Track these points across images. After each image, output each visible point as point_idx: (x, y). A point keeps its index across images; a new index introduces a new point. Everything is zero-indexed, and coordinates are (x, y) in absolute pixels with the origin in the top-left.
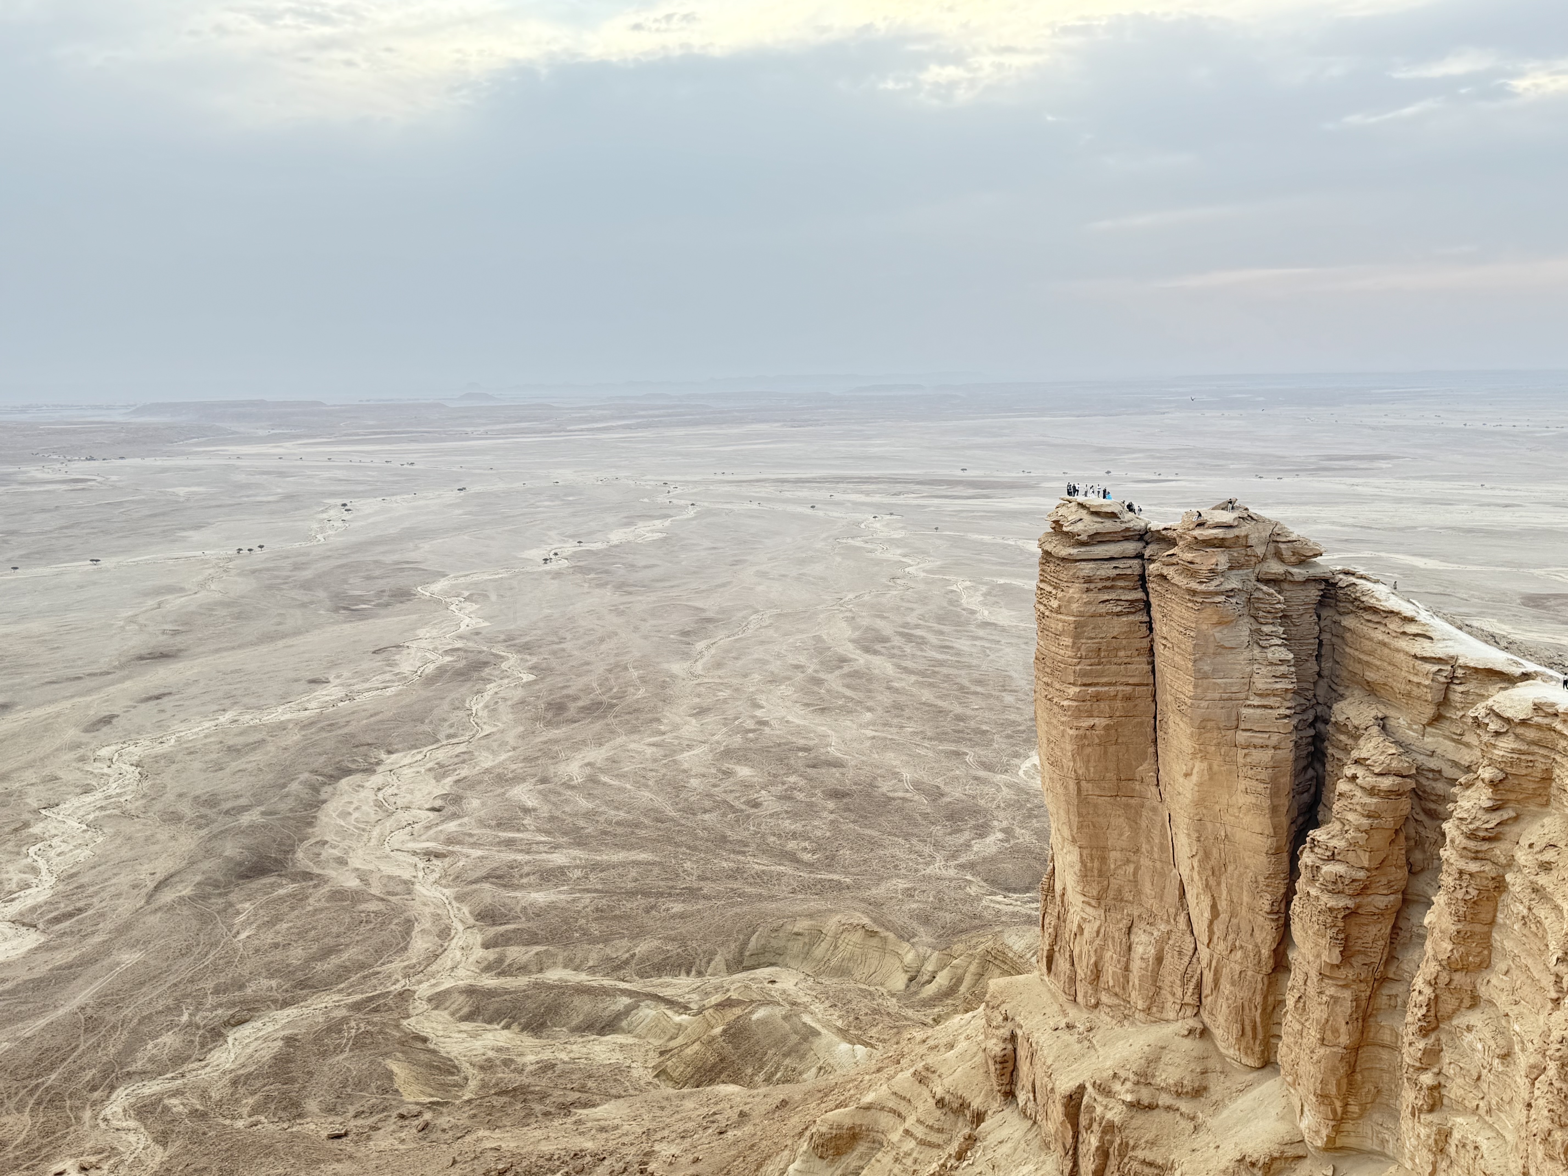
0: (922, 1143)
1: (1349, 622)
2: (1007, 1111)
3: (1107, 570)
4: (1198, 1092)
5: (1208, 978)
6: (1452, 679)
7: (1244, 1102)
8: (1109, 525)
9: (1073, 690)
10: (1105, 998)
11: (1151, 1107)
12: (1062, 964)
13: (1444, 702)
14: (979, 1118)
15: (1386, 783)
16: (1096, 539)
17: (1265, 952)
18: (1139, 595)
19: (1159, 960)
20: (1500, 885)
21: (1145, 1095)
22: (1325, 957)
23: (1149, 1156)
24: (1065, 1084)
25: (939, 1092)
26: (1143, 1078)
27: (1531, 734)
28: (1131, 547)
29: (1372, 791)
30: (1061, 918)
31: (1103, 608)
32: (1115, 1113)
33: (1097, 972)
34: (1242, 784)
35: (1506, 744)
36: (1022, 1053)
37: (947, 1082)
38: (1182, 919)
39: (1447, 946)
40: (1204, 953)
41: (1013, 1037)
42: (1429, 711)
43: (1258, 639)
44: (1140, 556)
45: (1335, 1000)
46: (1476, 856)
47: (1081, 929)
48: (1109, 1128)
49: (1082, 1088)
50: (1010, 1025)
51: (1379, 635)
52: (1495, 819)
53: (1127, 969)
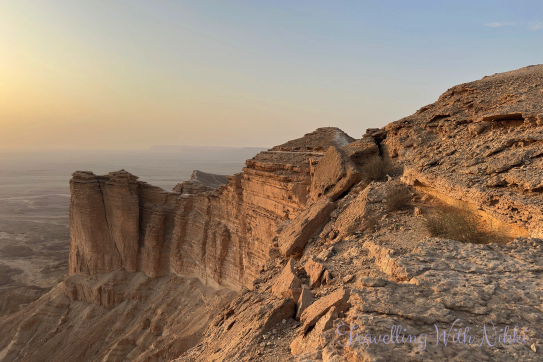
0: (54, 316)
1: (144, 190)
2: (76, 302)
3: (93, 185)
4: (126, 279)
5: (124, 259)
6: (168, 196)
7: (136, 277)
8: (91, 176)
9: (88, 210)
10: (98, 271)
11: (117, 284)
12: (84, 268)
13: (166, 200)
14: (69, 306)
15: (162, 213)
16: (90, 179)
17: (136, 250)
18: (99, 189)
19: (112, 259)
20: (187, 223)
21: (115, 283)
22: (154, 244)
23: (120, 293)
24: (95, 288)
25: (55, 305)
26: (114, 280)
27: (189, 200)
28: (96, 180)
29: (160, 215)
30: (83, 260)
31: (93, 193)
32: (110, 288)
33: (96, 266)
34: (131, 220)
35: (185, 202)
36: (79, 288)
37: (57, 302)
38: (116, 250)
39: (180, 234)
40: (122, 255)
41: (75, 286)
42: (164, 202)
43: (131, 194)
44: (99, 182)
45: (156, 251)
46: (183, 219)
47: (91, 259)
48: (109, 292)
49: (101, 287)
50: (74, 284)
51: (152, 191)
52: (185, 213)
53: (104, 263)
